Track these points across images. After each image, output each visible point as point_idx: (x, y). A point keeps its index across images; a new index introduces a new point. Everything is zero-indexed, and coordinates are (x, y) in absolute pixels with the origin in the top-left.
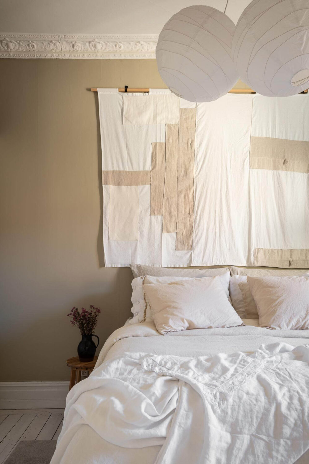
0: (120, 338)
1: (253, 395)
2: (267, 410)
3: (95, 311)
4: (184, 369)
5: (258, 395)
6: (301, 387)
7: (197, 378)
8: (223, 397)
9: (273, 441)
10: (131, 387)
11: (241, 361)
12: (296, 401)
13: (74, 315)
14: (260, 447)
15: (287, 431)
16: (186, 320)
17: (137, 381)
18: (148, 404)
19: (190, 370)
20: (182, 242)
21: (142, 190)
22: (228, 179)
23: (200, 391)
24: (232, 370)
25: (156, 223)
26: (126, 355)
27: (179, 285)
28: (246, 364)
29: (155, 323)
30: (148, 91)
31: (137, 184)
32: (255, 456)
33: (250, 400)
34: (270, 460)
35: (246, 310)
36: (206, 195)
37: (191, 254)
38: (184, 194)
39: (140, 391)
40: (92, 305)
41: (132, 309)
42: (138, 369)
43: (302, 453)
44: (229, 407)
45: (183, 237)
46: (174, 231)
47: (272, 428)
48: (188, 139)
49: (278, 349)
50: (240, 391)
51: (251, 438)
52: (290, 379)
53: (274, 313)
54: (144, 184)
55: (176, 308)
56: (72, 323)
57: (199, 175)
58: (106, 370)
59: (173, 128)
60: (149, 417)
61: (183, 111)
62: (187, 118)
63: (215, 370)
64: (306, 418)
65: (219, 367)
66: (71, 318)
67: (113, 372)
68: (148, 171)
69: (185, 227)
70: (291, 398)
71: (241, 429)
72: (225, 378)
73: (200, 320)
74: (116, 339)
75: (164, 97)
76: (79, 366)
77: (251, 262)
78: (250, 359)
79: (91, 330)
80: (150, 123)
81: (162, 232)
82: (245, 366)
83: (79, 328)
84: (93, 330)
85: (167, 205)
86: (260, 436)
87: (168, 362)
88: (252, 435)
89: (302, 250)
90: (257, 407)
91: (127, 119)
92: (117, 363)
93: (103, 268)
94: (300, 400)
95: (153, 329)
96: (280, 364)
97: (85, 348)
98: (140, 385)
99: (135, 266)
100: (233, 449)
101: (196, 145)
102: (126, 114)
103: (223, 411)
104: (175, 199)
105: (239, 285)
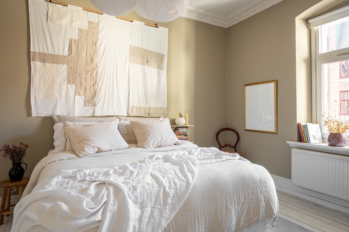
0: (49, 162)
1: (150, 184)
2: (159, 191)
3: (24, 146)
4: (106, 176)
5: (153, 184)
6: (173, 176)
7: (116, 180)
8: (135, 188)
9: (163, 208)
10: (72, 193)
11: (139, 166)
12: (172, 184)
13: (6, 150)
14: (156, 213)
15: (169, 201)
16: (96, 147)
17: (75, 188)
18: (88, 202)
19: (111, 176)
20: (89, 101)
21: (61, 68)
22: (117, 67)
23: (121, 187)
24: (136, 173)
25: (71, 89)
26: (62, 172)
27: (90, 126)
28: (142, 168)
29: (75, 150)
30: (67, 5)
31: (58, 63)
32: (154, 219)
33: (149, 187)
34: (162, 218)
35: (129, 139)
36: (104, 74)
37: (95, 108)
38: (90, 73)
39: (80, 194)
40: (22, 143)
41: (54, 143)
42: (73, 181)
43: (177, 210)
44: (139, 193)
45: (89, 99)
46: (83, 95)
47: (162, 201)
48: (94, 40)
49: (155, 158)
50: (144, 183)
51: (151, 209)
52: (167, 173)
53: (146, 139)
54: (63, 63)
55: (89, 140)
56: (4, 156)
57: (100, 62)
58: (49, 184)
59: (83, 32)
60: (90, 210)
61: (90, 23)
62: (93, 28)
63: (126, 173)
64: (178, 192)
65: (128, 171)
66: (3, 152)
67: (54, 184)
68: (66, 56)
69: (90, 93)
70: (170, 182)
71: (146, 205)
72: (133, 177)
73: (104, 146)
74: (46, 163)
75: (77, 11)
76: (11, 185)
77: (129, 114)
78: (143, 165)
79: (21, 159)
80: (68, 26)
81: (75, 95)
82: (142, 169)
83: (11, 159)
84: (22, 159)
85: (79, 78)
86: (156, 206)
87: (95, 173)
88: (152, 207)
89: (155, 108)
90: (153, 191)
91: (51, 20)
92: (57, 178)
93: (30, 117)
94: (175, 183)
95: (73, 154)
96: (160, 165)
97: (16, 173)
98: (78, 190)
99: (56, 116)
100: (142, 217)
101: (98, 44)
102: (50, 16)
103: (135, 197)
104: (84, 76)
105: (125, 126)
